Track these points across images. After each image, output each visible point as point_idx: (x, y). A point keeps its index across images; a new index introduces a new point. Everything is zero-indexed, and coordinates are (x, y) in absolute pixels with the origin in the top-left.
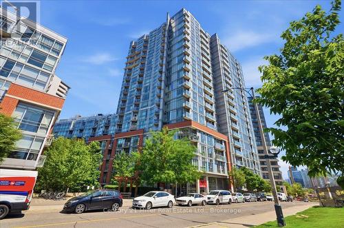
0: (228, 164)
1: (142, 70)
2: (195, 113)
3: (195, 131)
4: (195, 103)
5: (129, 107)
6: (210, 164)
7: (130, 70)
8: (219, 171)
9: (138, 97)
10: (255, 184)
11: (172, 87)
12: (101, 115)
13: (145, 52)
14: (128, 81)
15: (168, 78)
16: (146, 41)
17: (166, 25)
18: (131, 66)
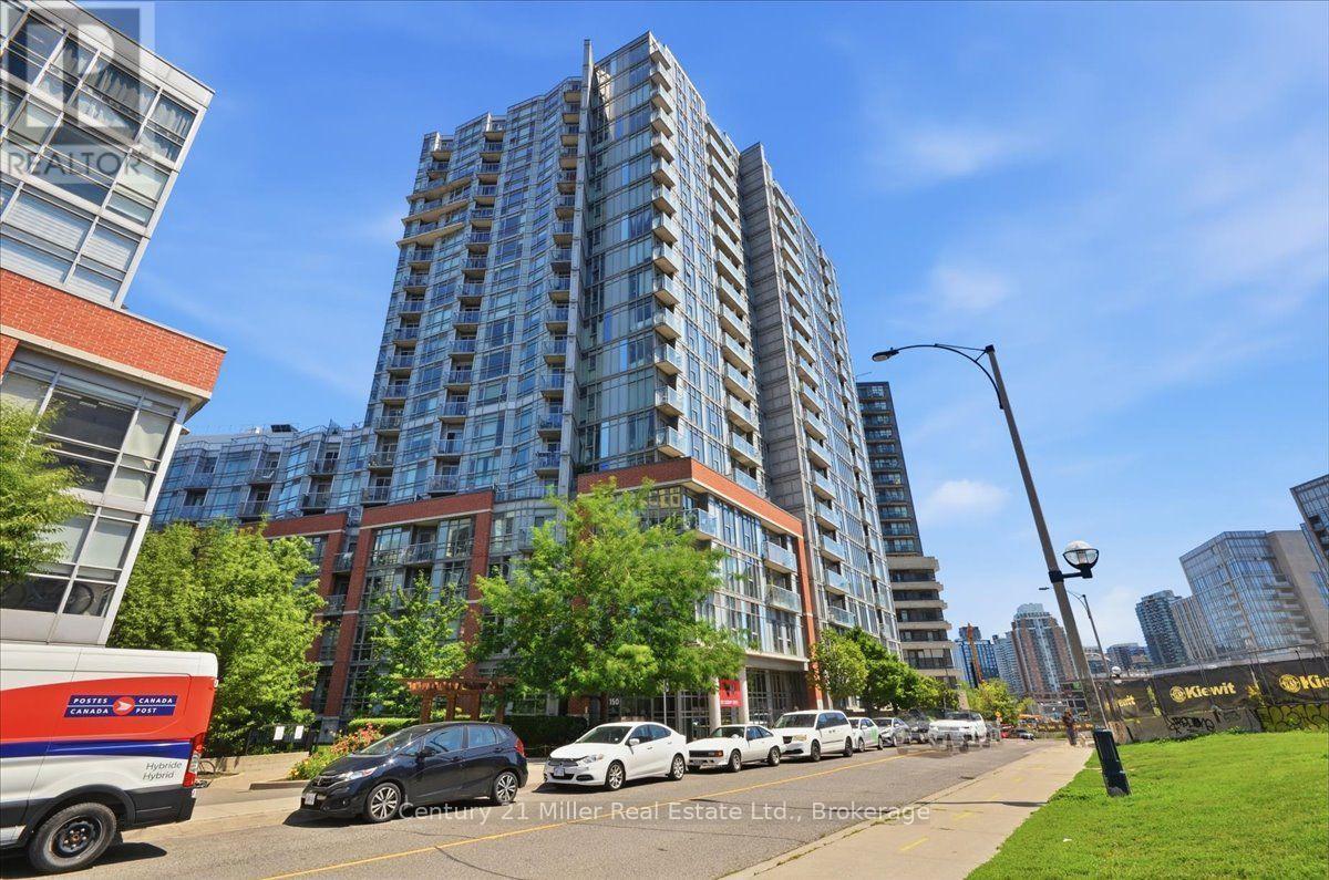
0: (804, 619)
1: (478, 253)
2: (695, 433)
3: (701, 500)
4: (694, 394)
5: (423, 401)
6: (752, 621)
7: (425, 249)
8: (778, 646)
9: (461, 362)
10: (892, 688)
11: (607, 330)
12: (286, 428)
13: (488, 185)
14: (415, 295)
15: (593, 293)
16: (494, 142)
17: (577, 87)
18: (427, 236)
